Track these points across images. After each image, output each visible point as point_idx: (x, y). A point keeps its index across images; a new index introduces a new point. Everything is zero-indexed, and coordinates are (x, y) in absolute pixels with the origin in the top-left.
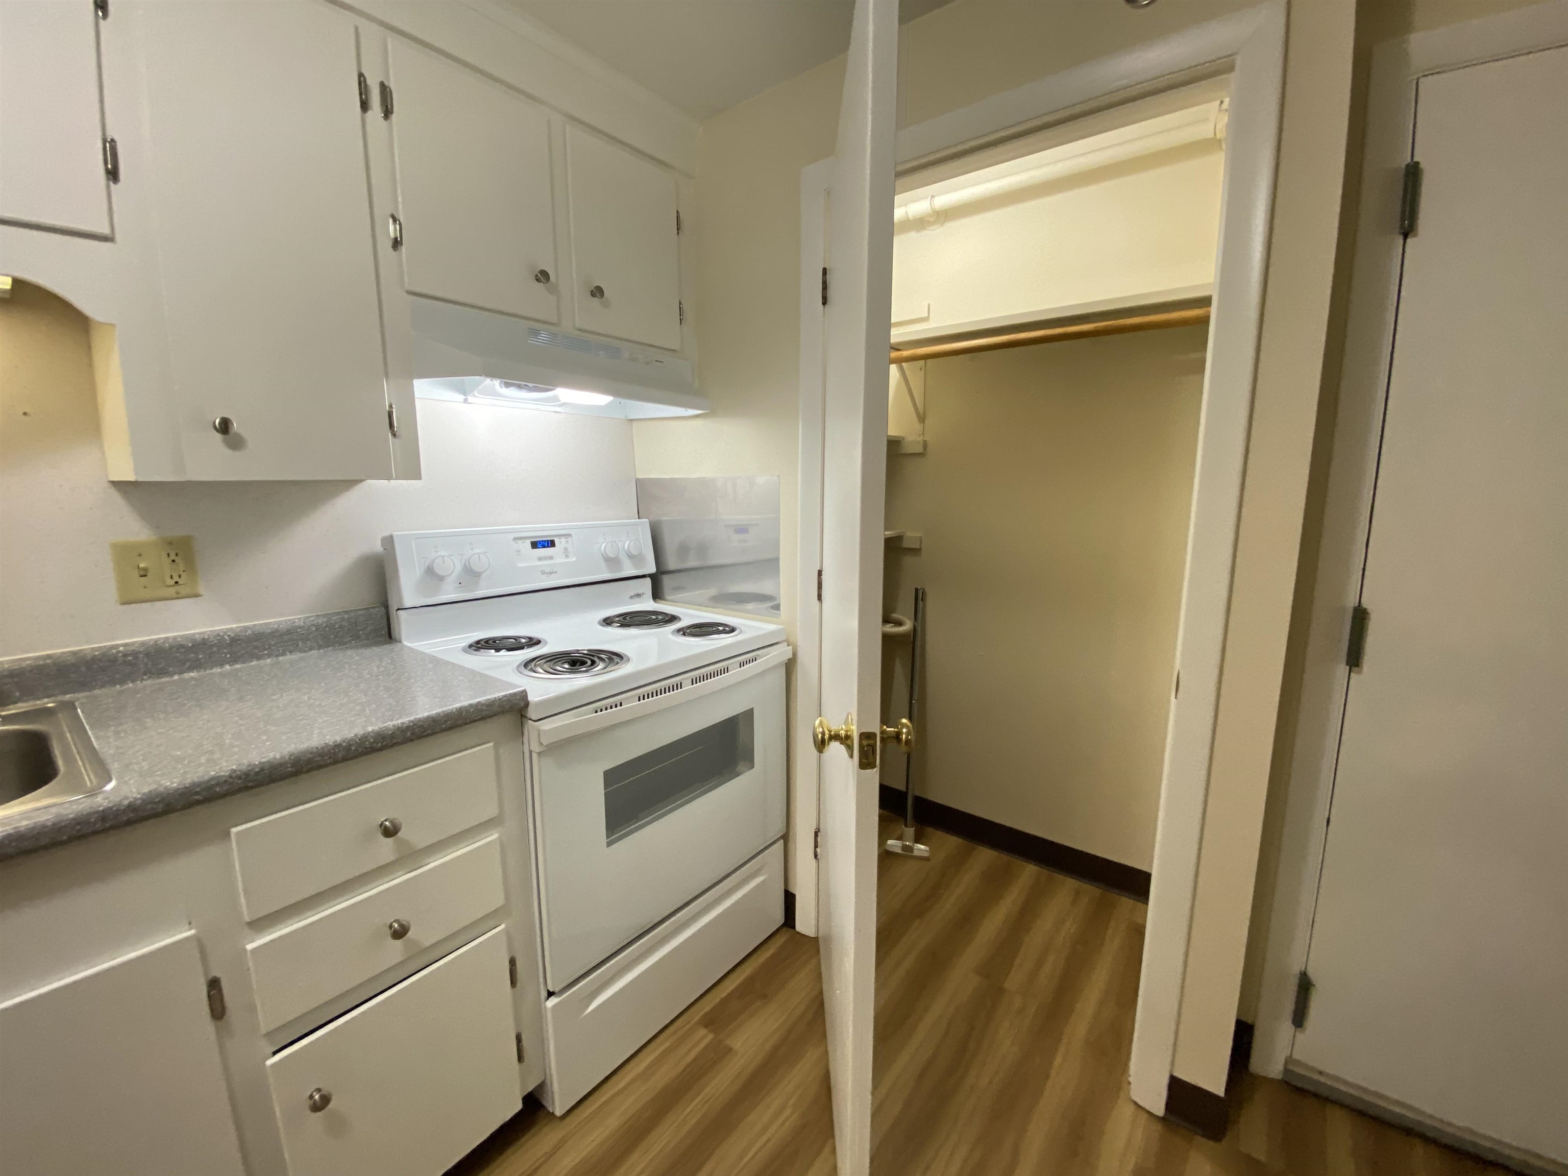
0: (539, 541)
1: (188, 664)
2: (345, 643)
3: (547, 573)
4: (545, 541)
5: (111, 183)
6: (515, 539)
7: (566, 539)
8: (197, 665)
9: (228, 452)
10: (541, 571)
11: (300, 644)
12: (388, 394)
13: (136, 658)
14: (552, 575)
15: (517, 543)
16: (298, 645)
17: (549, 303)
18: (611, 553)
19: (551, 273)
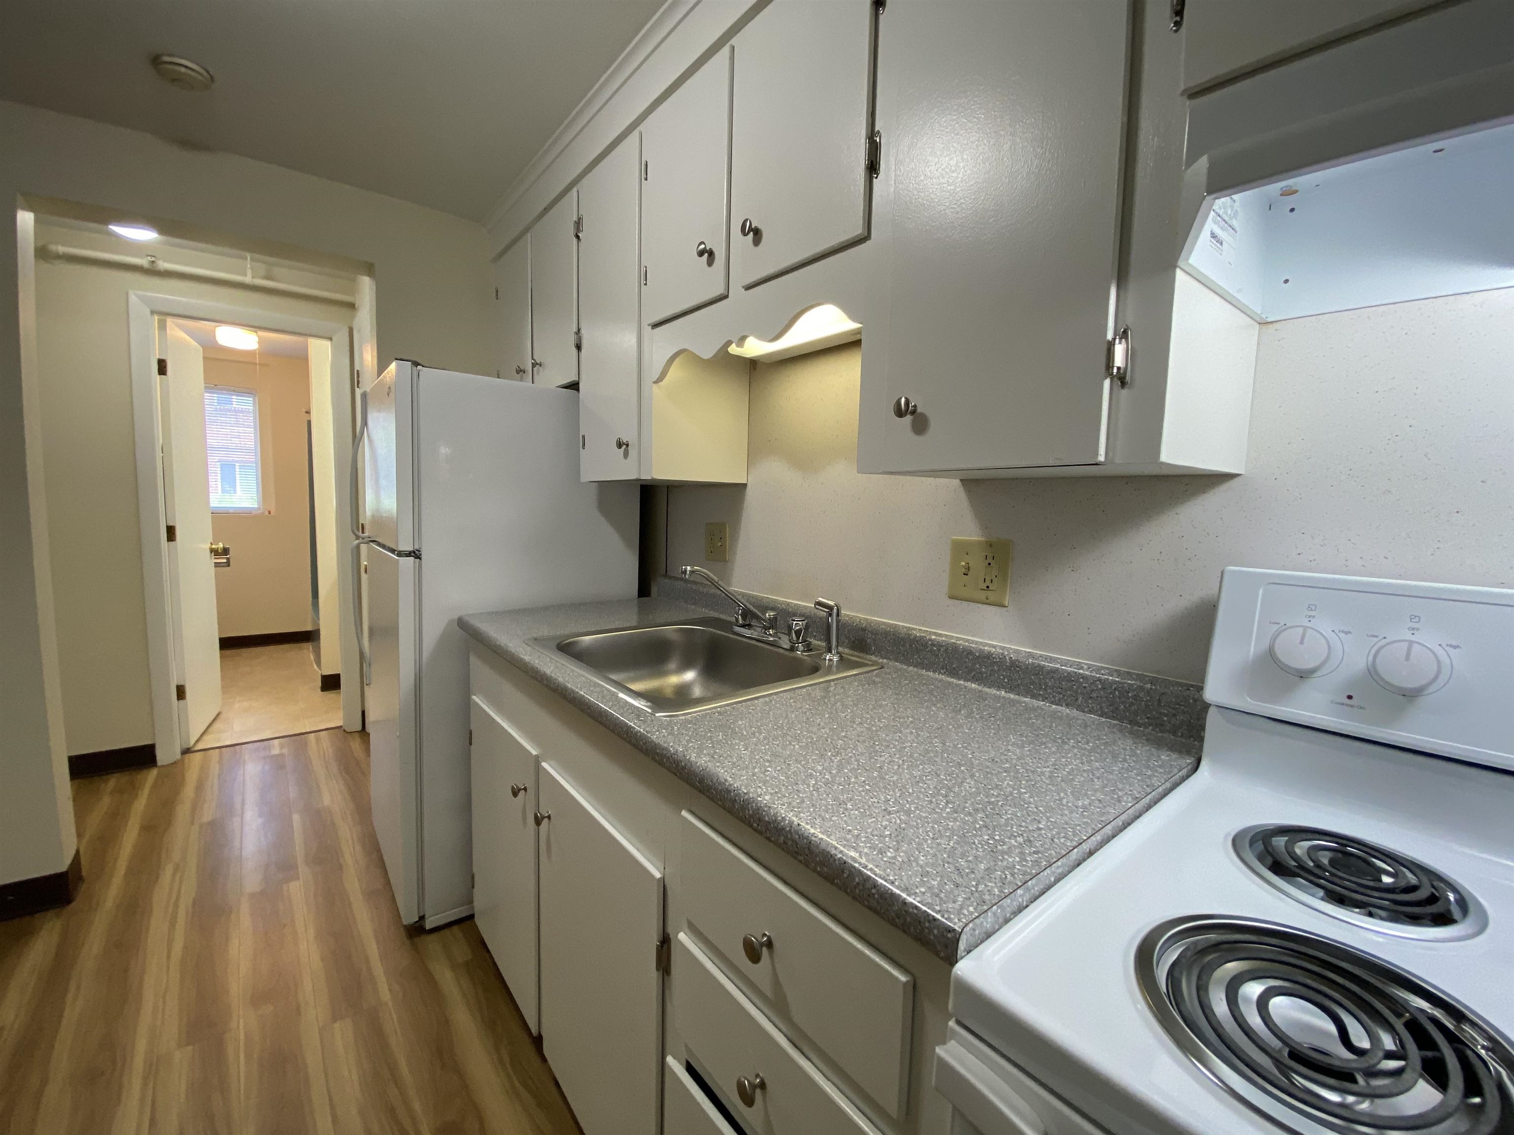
5: (872, 179)
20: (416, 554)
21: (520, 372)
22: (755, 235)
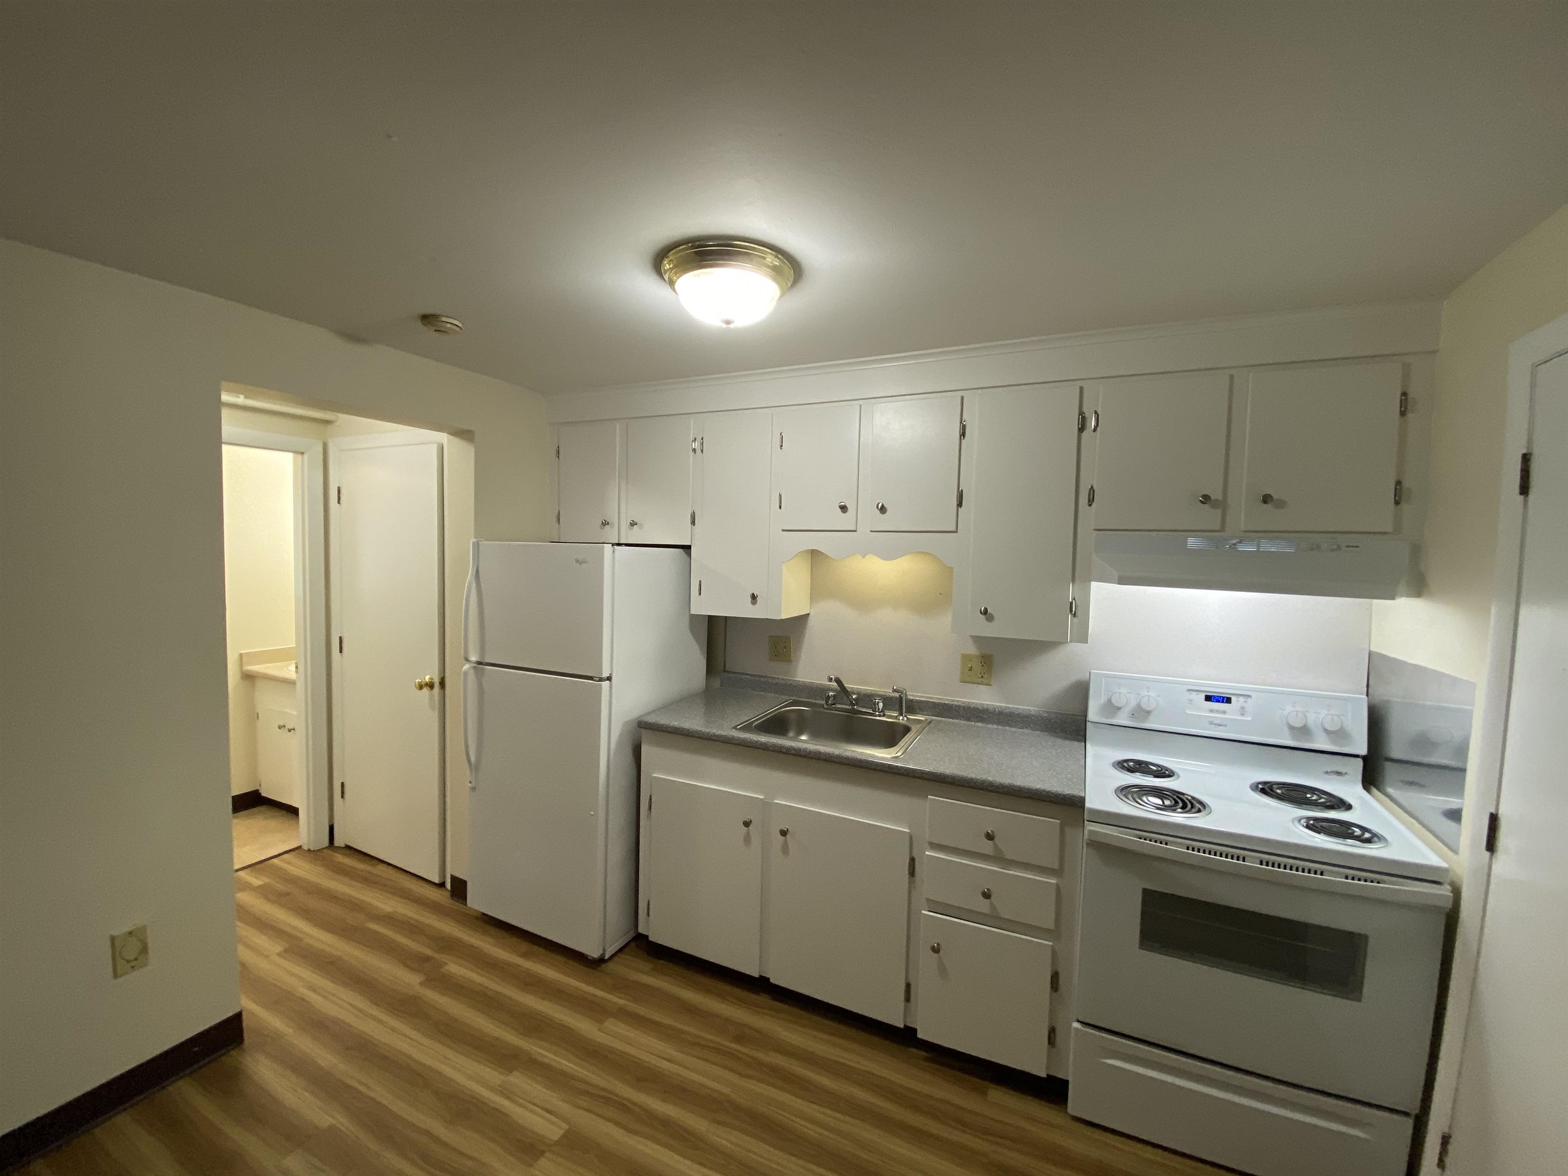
0: (1214, 696)
1: (979, 718)
2: (1056, 733)
3: (1216, 725)
4: (1221, 697)
5: (959, 508)
6: (1189, 690)
7: (1245, 699)
8: (982, 720)
9: (986, 623)
10: (1208, 721)
11: (1032, 725)
12: (1071, 591)
13: (960, 709)
14: (1221, 727)
15: (1191, 694)
16: (1030, 725)
17: (1209, 517)
18: (1298, 724)
19: (1216, 495)
20: (609, 679)
21: (605, 523)
22: (883, 510)
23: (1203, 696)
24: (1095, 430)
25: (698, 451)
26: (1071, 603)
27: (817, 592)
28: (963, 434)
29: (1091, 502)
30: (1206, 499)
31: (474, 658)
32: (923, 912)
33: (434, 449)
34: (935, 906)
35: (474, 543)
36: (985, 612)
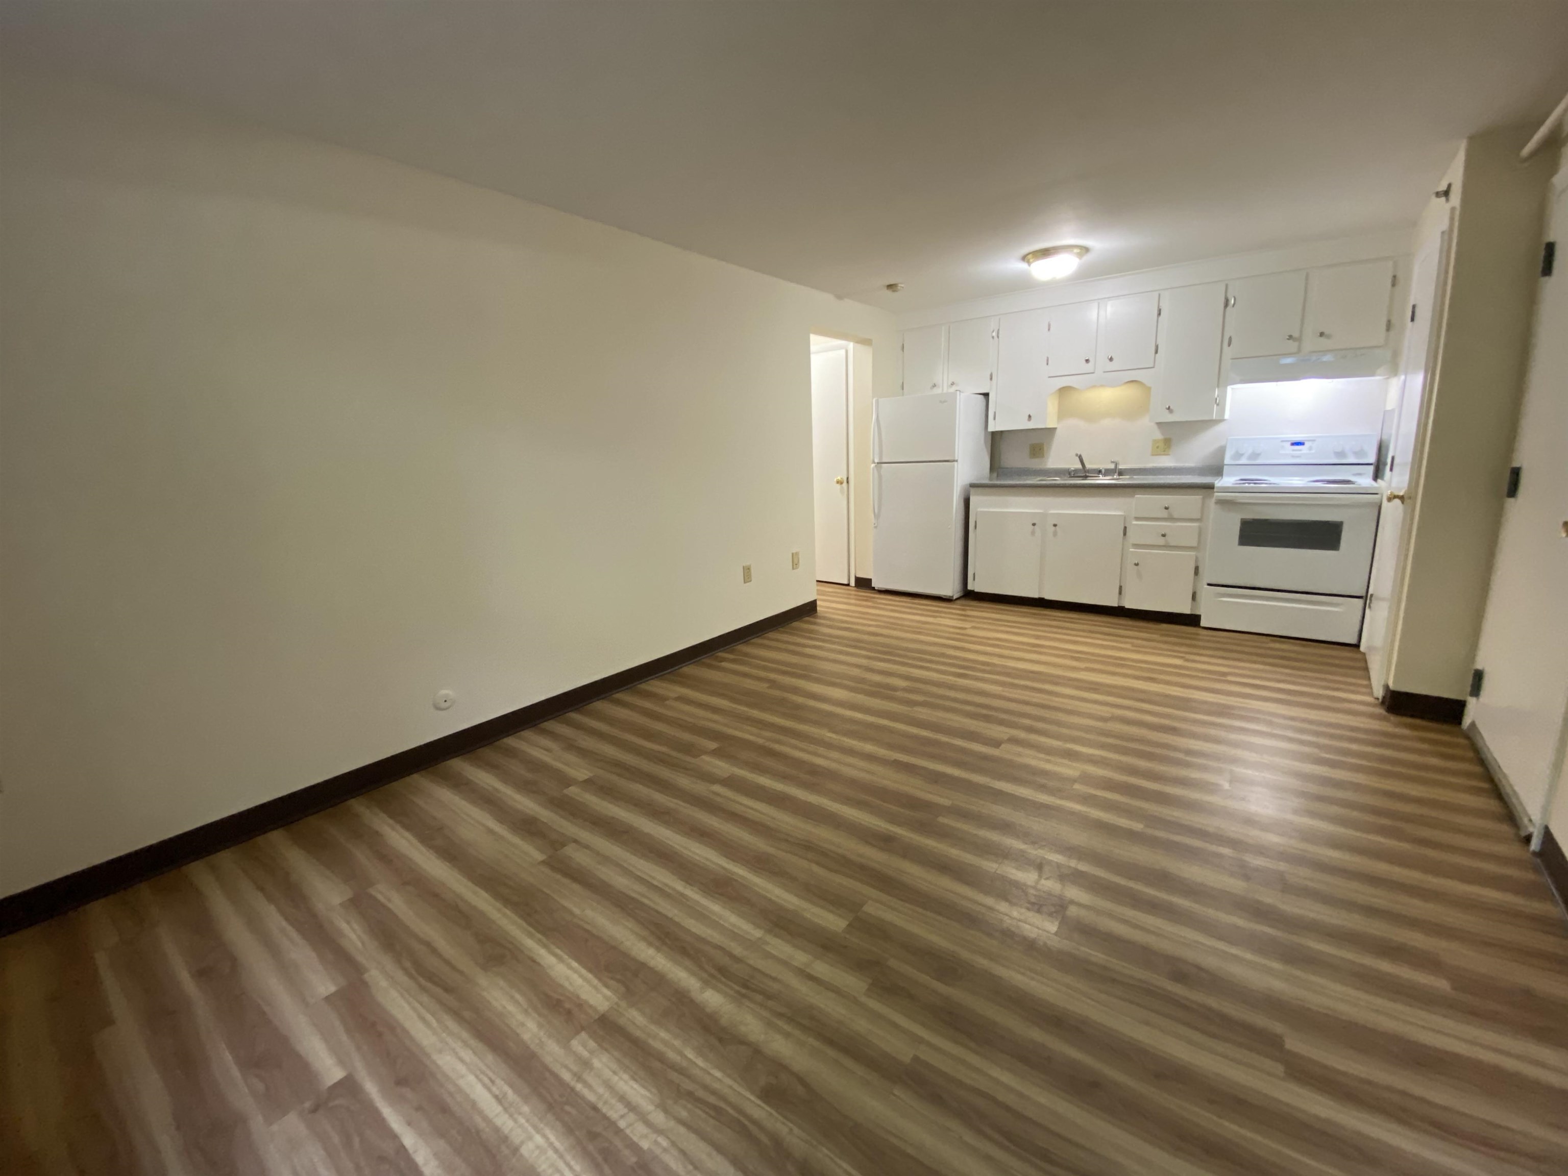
0: (1296, 442)
2: (1206, 475)
3: (1295, 457)
4: (1299, 442)
5: (1156, 354)
7: (1311, 442)
9: (1169, 414)
11: (1192, 472)
12: (1217, 392)
13: (1150, 470)
14: (1298, 458)
15: (1283, 442)
17: (1293, 346)
18: (1340, 450)
19: (1296, 334)
20: (957, 461)
21: (935, 386)
22: (1111, 359)
23: (1289, 443)
24: (1234, 305)
25: (996, 337)
26: (1216, 399)
27: (1062, 414)
28: (1159, 314)
29: (1229, 345)
30: (1291, 337)
31: (876, 461)
32: (1130, 550)
33: (843, 352)
34: (1136, 546)
35: (876, 401)
36: (1169, 408)
